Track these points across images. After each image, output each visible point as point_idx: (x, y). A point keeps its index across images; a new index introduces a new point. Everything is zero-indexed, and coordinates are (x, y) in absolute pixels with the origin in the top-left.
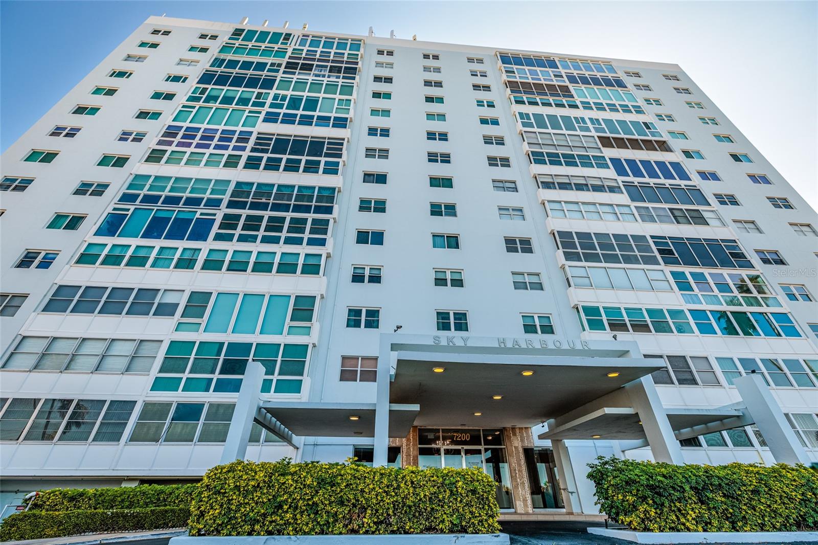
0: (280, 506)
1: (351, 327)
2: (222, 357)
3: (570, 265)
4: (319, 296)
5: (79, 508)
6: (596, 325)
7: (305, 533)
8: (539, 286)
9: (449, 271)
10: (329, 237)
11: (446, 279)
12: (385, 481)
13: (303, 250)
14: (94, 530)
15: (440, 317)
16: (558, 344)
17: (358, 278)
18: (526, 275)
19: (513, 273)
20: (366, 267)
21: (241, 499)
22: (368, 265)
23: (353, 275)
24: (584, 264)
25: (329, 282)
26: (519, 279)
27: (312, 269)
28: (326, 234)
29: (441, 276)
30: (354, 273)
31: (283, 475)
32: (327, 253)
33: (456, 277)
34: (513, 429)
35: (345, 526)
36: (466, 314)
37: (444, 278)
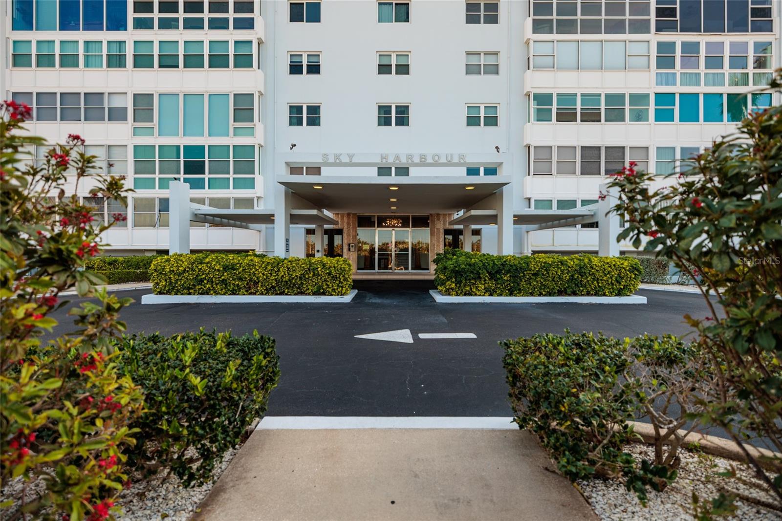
0: (202, 281)
1: (294, 125)
2: (182, 159)
3: (535, 40)
4: (257, 93)
5: (117, 269)
6: (543, 116)
7: (221, 294)
8: (494, 70)
9: (395, 54)
10: (256, 15)
11: (391, 65)
12: (269, 267)
13: (231, 35)
14: (133, 281)
15: (382, 112)
16: (436, 158)
17: (295, 69)
18: (482, 54)
19: (468, 53)
20: (303, 54)
21: (177, 277)
22: (305, 52)
23: (290, 65)
24: (555, 36)
25: (266, 75)
26: (474, 60)
27: (244, 61)
28: (253, 12)
29: (385, 62)
30: (291, 62)
31: (201, 263)
32: (258, 39)
33: (402, 62)
34: (438, 215)
35: (247, 291)
36: (408, 106)
37: (389, 64)
